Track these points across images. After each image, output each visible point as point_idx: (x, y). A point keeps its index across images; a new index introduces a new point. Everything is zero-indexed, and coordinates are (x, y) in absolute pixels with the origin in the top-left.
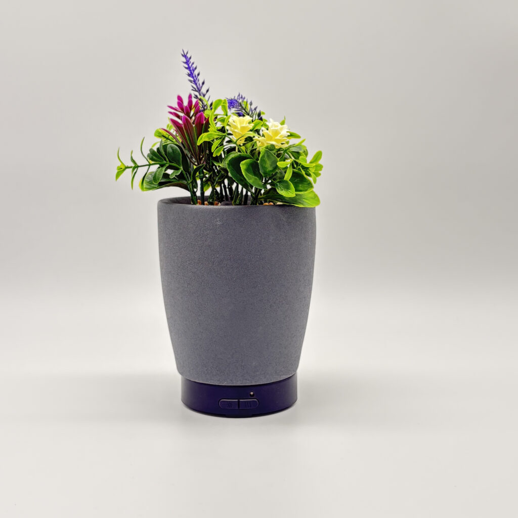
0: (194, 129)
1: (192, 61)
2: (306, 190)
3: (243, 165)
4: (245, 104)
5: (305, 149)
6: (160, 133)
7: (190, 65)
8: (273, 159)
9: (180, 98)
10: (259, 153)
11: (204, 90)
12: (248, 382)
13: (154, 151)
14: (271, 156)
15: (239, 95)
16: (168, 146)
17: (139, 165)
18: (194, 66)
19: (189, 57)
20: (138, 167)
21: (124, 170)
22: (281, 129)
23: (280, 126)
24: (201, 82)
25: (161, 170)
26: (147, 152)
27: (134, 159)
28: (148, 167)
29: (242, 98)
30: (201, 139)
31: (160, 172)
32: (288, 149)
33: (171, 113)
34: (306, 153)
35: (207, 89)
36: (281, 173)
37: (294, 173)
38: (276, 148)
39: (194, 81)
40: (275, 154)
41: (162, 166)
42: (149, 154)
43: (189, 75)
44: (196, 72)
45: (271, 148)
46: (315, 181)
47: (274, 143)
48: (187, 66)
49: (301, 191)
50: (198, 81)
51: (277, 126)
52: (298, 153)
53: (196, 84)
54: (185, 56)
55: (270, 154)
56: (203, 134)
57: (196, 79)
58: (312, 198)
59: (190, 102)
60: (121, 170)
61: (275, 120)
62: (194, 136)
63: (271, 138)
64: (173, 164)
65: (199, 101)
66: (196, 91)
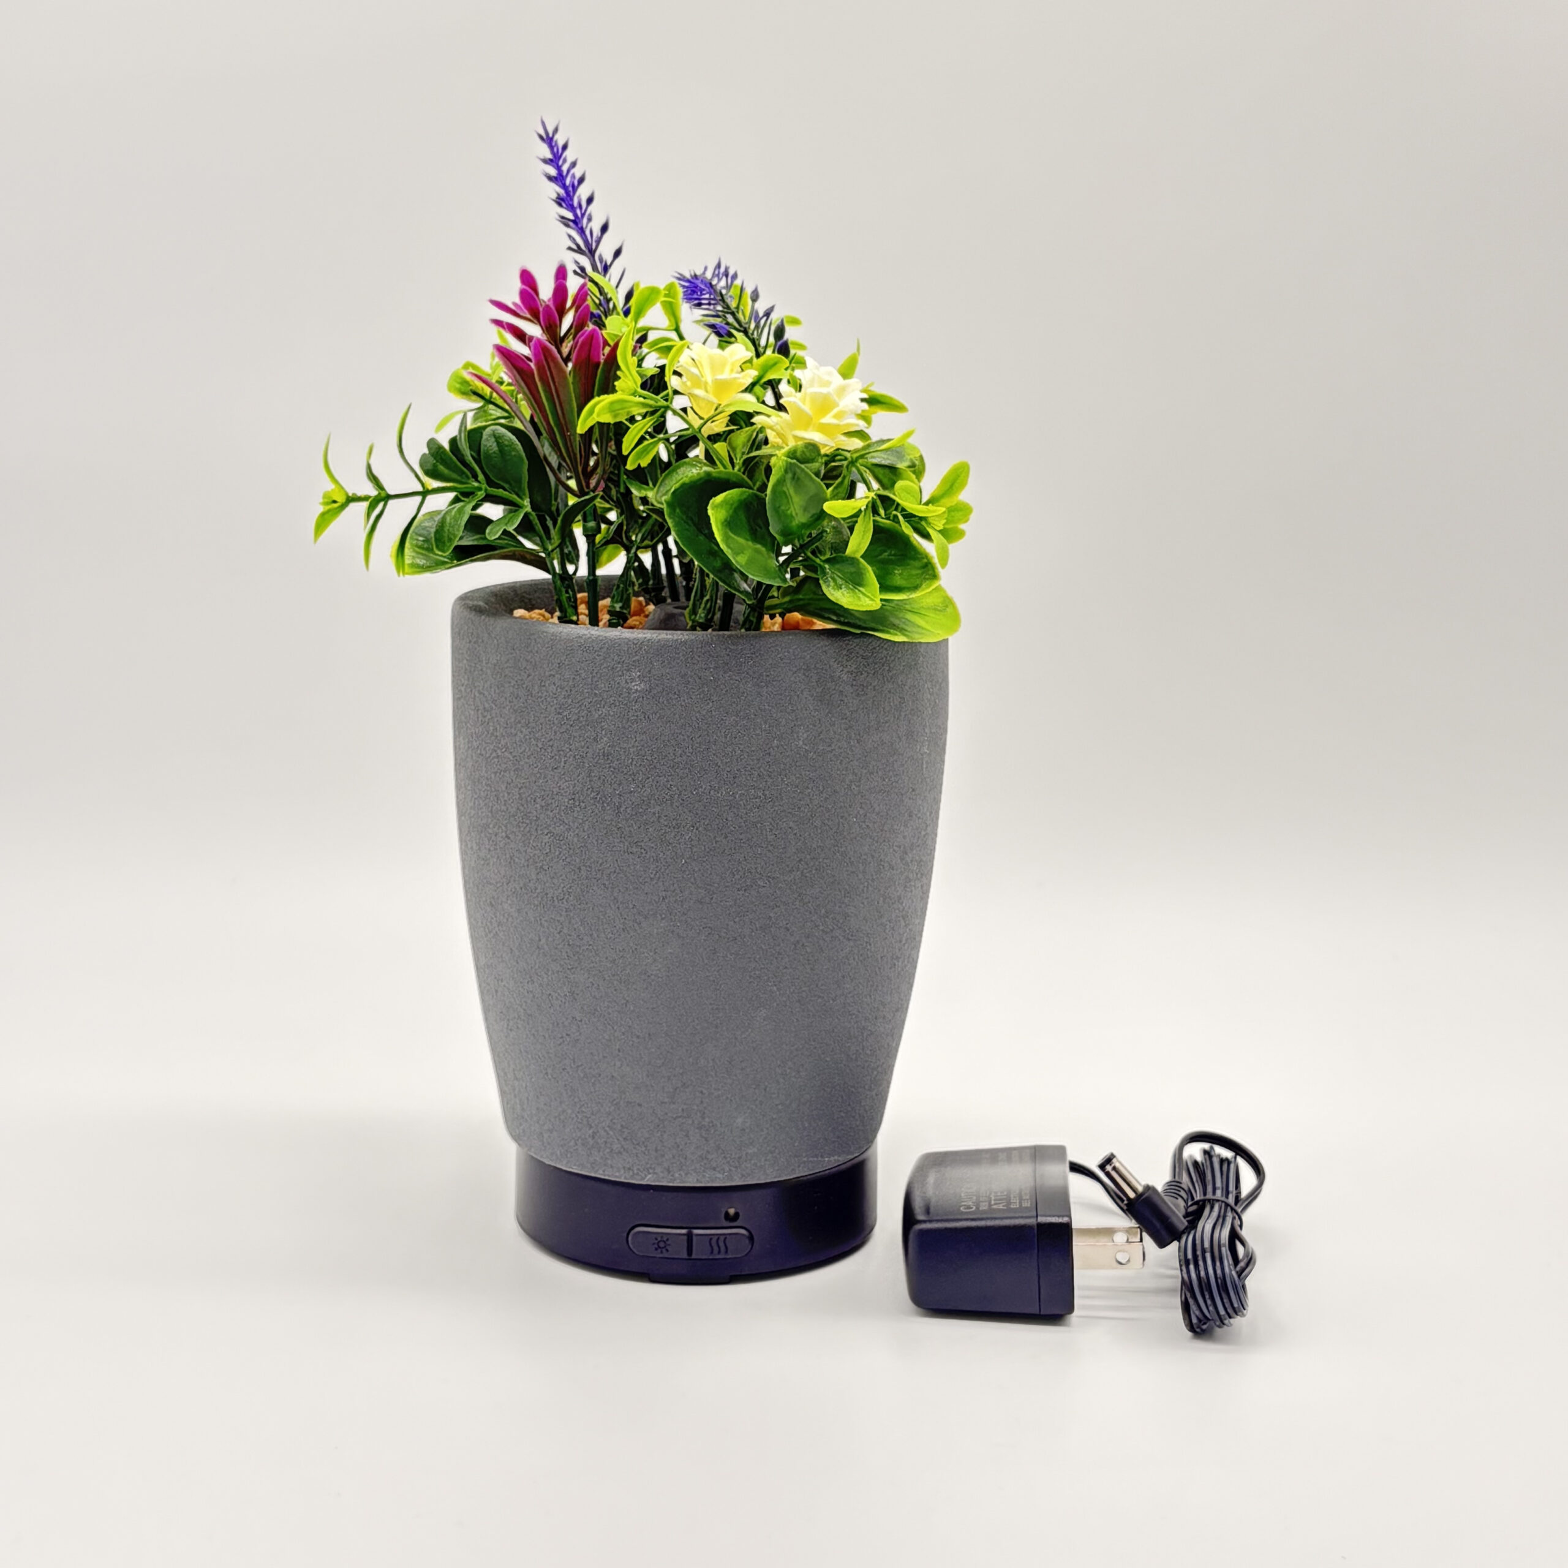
0: (570, 379)
1: (569, 155)
2: (915, 588)
3: (717, 510)
4: (738, 292)
5: (914, 456)
6: (465, 382)
7: (565, 168)
8: (812, 490)
9: (527, 278)
10: (768, 470)
11: (605, 250)
12: (720, 1176)
13: (440, 447)
14: (807, 482)
15: (719, 266)
16: (486, 433)
17: (391, 491)
18: (577, 172)
19: (561, 144)
20: (389, 497)
21: (344, 506)
22: (842, 390)
23: (838, 380)
24: (596, 226)
25: (461, 511)
26: (417, 450)
27: (375, 472)
28: (419, 498)
29: (726, 274)
30: (591, 412)
31: (455, 519)
32: (862, 456)
33: (498, 323)
34: (918, 469)
35: (617, 247)
36: (837, 531)
37: (878, 530)
38: (823, 451)
39: (574, 222)
40: (817, 474)
41: (465, 495)
42: (424, 455)
43: (560, 201)
44: (583, 193)
45: (807, 454)
46: (944, 560)
47: (816, 436)
48: (553, 172)
49: (898, 589)
50: (590, 219)
51: (828, 384)
52: (892, 469)
53: (582, 231)
54: (549, 140)
55: (802, 476)
56: (596, 399)
57: (583, 215)
58: (935, 609)
59: (560, 291)
60: (336, 506)
61: (822, 363)
62: (570, 404)
63: (806, 421)
64: (500, 492)
65: (590, 285)
66: (579, 250)
